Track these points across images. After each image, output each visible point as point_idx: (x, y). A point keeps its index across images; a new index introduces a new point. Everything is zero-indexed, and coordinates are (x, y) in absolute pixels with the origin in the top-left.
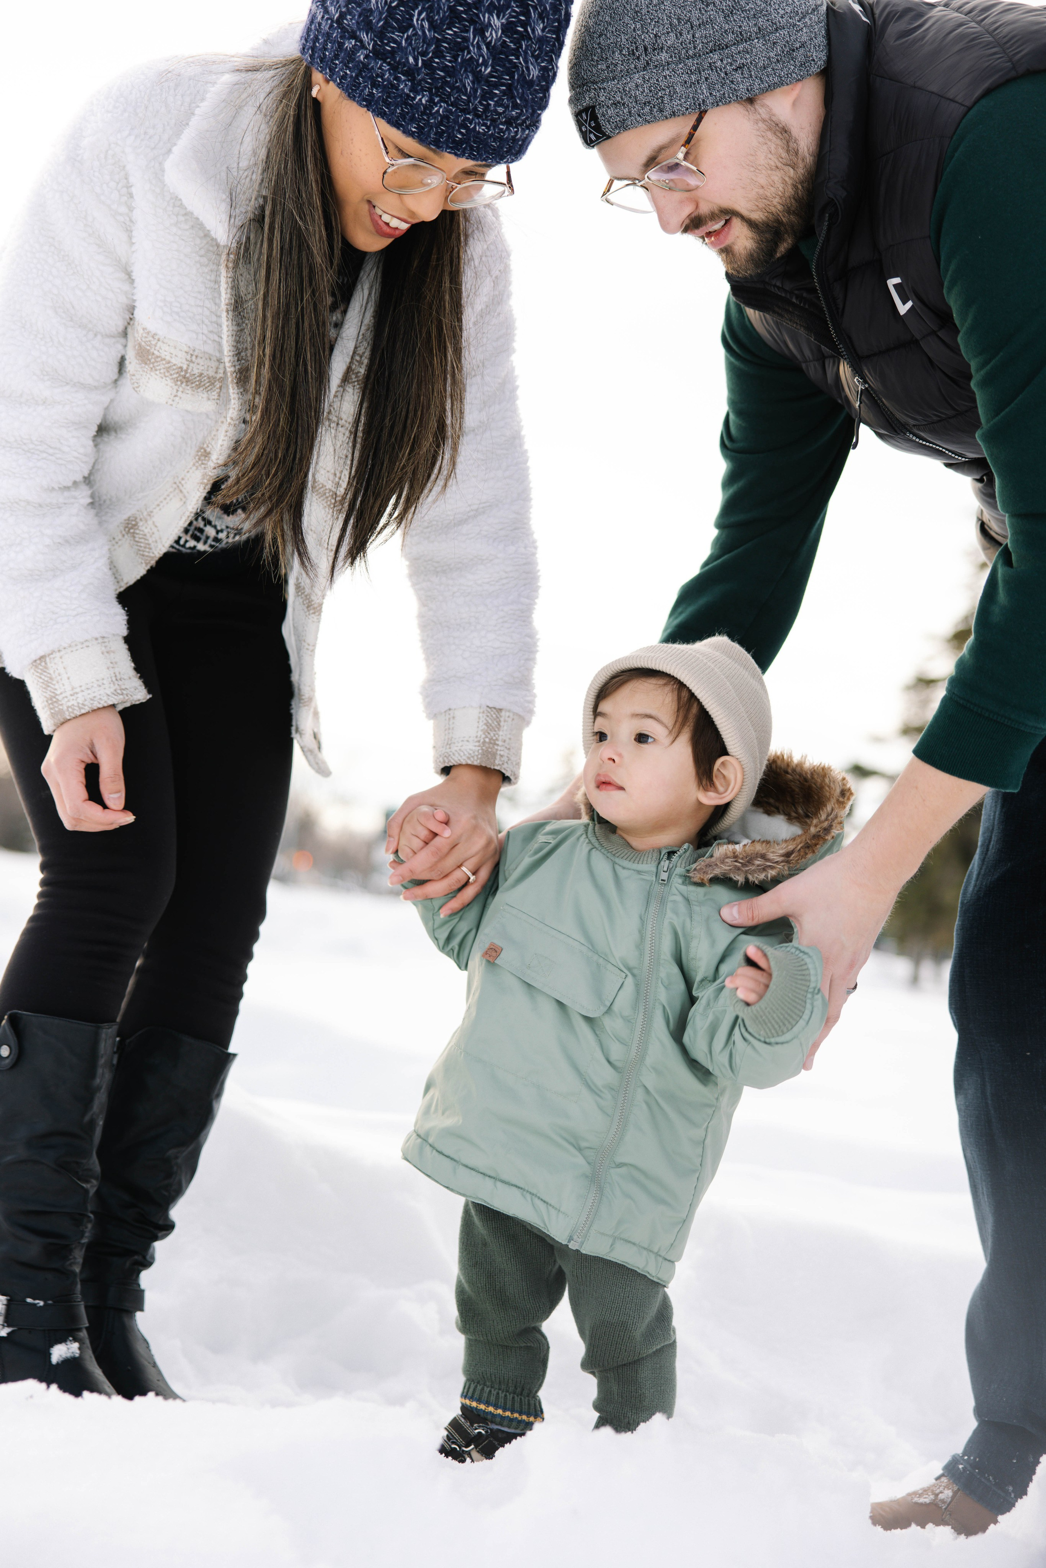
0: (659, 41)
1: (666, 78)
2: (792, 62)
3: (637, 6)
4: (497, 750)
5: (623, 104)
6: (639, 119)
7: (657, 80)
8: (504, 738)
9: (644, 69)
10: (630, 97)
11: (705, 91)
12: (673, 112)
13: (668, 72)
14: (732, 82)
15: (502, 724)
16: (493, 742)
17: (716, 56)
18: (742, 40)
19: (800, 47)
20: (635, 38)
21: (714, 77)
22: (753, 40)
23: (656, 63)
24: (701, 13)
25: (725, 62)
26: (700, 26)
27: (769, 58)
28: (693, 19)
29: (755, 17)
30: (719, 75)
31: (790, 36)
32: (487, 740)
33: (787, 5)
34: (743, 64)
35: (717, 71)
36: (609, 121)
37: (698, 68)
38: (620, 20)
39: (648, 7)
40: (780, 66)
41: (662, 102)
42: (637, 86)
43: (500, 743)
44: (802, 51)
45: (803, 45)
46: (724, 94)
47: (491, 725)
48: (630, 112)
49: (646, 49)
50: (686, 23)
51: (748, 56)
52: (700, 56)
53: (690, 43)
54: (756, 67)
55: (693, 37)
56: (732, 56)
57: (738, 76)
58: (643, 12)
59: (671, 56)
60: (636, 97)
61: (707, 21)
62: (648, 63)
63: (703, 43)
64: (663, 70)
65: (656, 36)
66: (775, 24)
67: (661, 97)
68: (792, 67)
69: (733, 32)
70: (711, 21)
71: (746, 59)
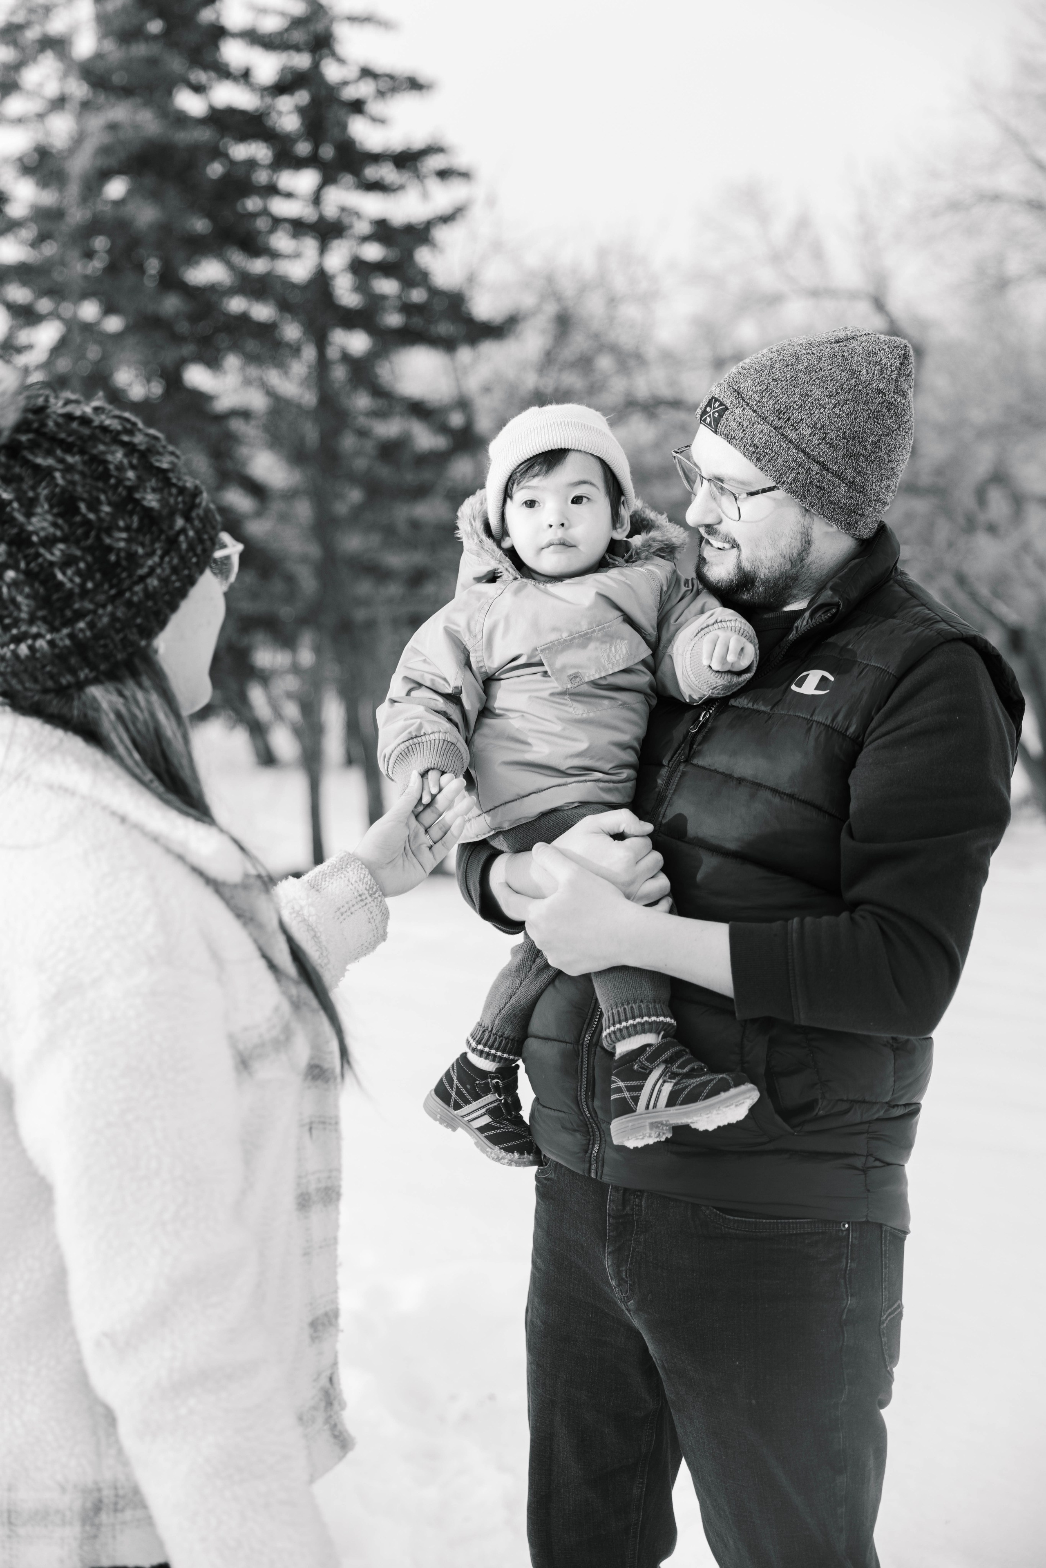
0: (800, 424)
1: (780, 447)
2: (847, 516)
3: (811, 391)
5: (744, 430)
6: (742, 448)
7: (775, 443)
9: (776, 428)
10: (751, 432)
11: (790, 478)
12: (762, 469)
13: (785, 445)
14: (808, 490)
17: (815, 468)
18: (838, 476)
19: (860, 514)
20: (790, 407)
21: (802, 477)
22: (843, 483)
23: (785, 433)
24: (836, 438)
25: (817, 476)
26: (827, 444)
27: (839, 501)
28: (829, 436)
29: (858, 473)
30: (806, 479)
31: (863, 503)
33: (879, 486)
34: (824, 488)
35: (808, 476)
36: (726, 426)
37: (801, 463)
38: (794, 386)
39: (815, 400)
40: (839, 511)
41: (764, 456)
42: (761, 432)
45: (862, 515)
46: (797, 492)
48: (742, 438)
49: (789, 419)
50: (823, 434)
51: (831, 488)
52: (809, 457)
53: (813, 446)
54: (828, 497)
55: (818, 445)
56: (824, 478)
57: (814, 490)
58: (811, 399)
59: (796, 440)
60: (754, 435)
61: (834, 446)
62: (781, 427)
63: (819, 453)
64: (785, 442)
65: (802, 420)
66: (864, 489)
67: (767, 453)
68: (843, 519)
69: (839, 467)
71: (829, 487)
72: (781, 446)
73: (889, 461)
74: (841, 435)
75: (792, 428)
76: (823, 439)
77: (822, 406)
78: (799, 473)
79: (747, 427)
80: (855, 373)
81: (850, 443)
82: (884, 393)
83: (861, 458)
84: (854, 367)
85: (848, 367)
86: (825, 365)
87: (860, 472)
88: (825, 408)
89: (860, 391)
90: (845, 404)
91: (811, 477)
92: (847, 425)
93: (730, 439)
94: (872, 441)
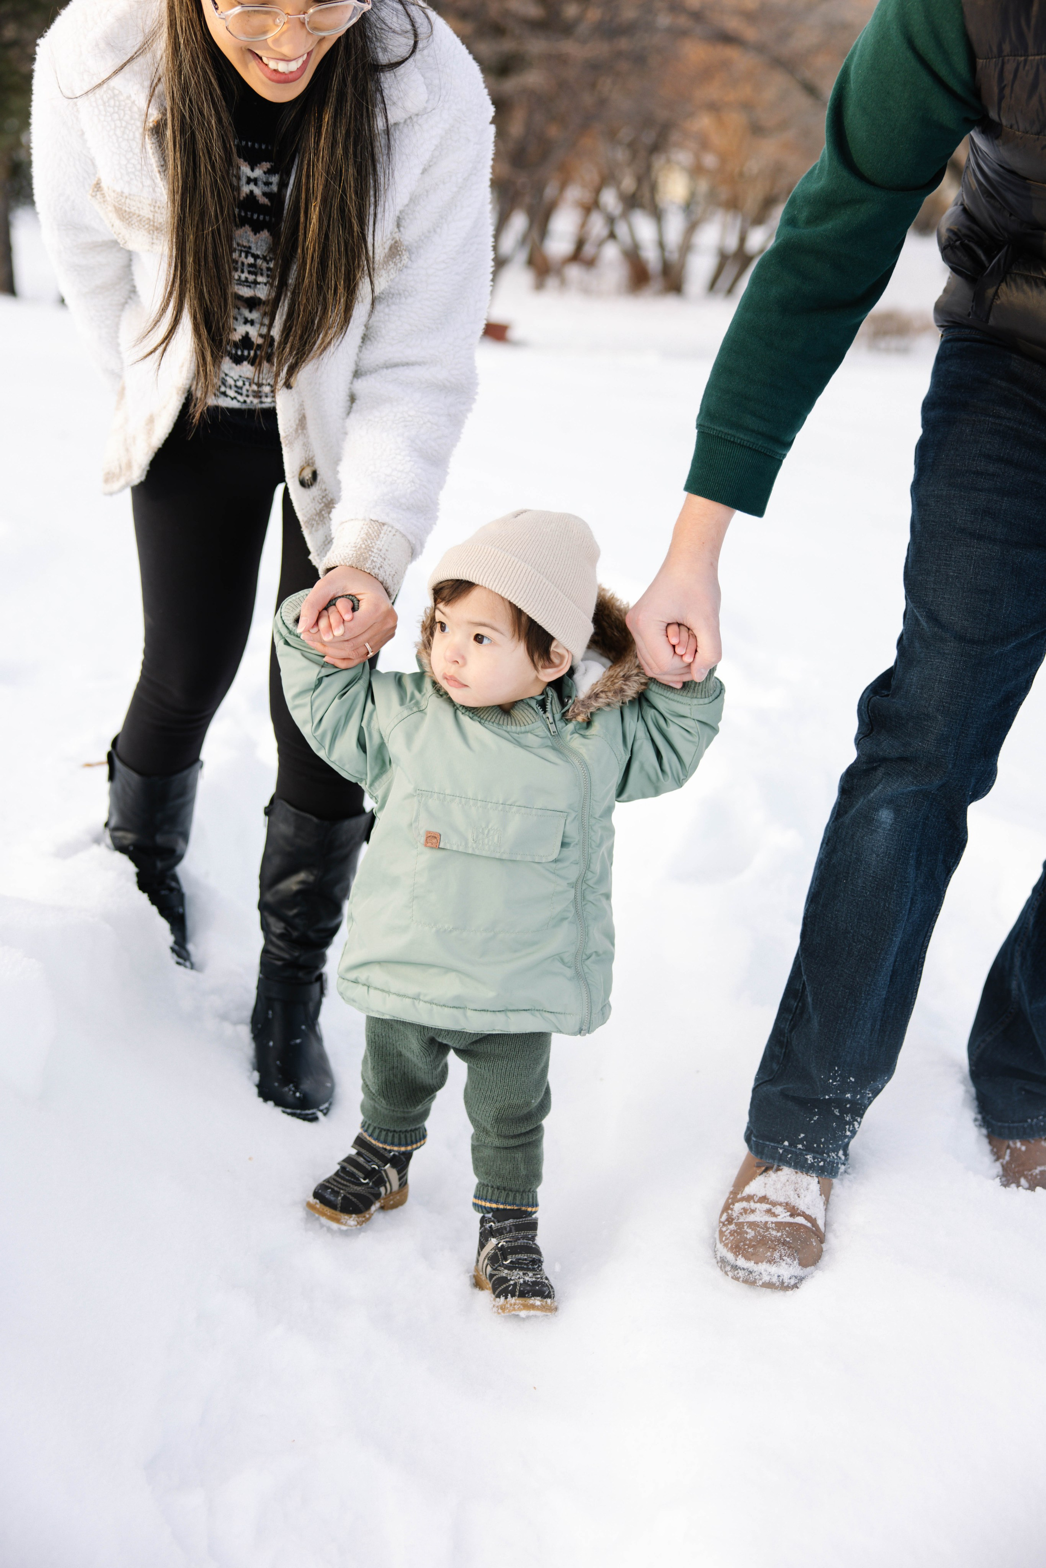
4: (370, 556)
8: (381, 547)
15: (381, 536)
16: (369, 549)
32: (363, 546)
43: (375, 551)
47: (370, 535)
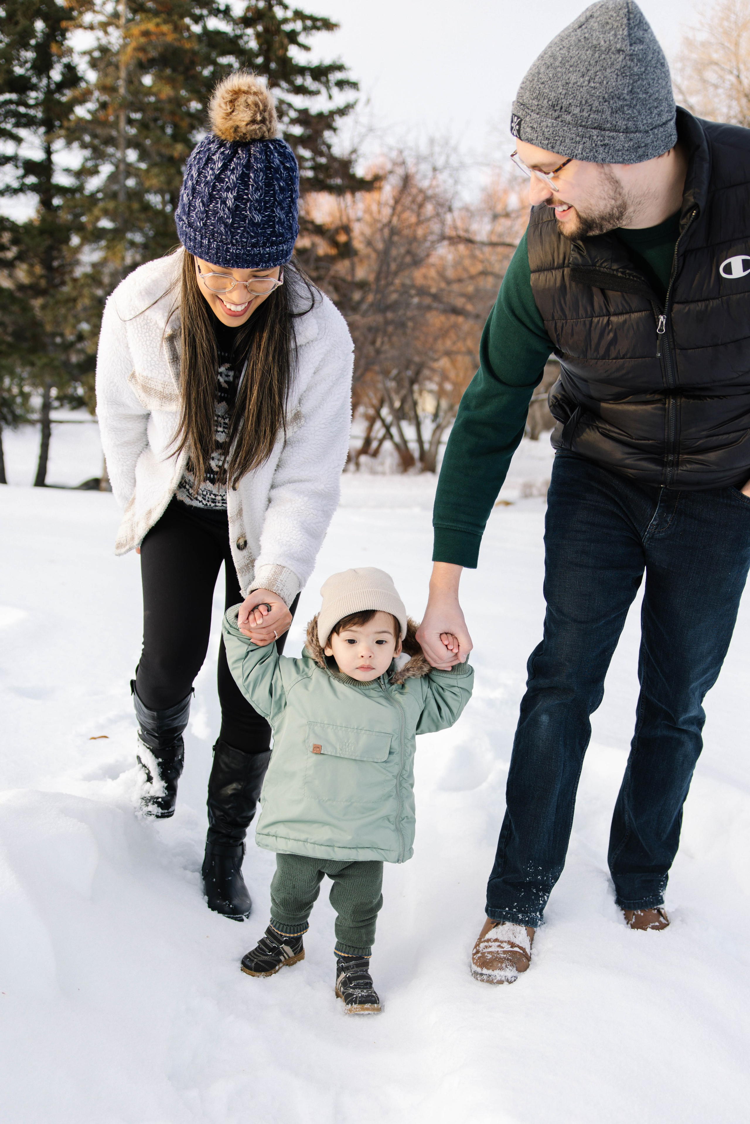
0: (570, 108)
2: (635, 153)
3: (569, 79)
4: (276, 583)
5: (536, 131)
6: (539, 144)
7: (559, 130)
8: (282, 579)
9: (556, 119)
10: (541, 130)
11: (580, 150)
13: (566, 128)
14: (597, 151)
15: (283, 573)
16: (275, 580)
17: (595, 132)
18: (614, 129)
20: (559, 98)
21: (588, 144)
22: (620, 133)
23: (563, 119)
24: (599, 104)
25: (599, 138)
26: (595, 112)
27: (623, 147)
28: (594, 106)
29: (628, 120)
30: (592, 144)
32: (272, 578)
34: (608, 144)
35: (592, 141)
36: (525, 133)
37: (583, 135)
39: (574, 84)
40: (627, 153)
41: (555, 143)
42: (547, 126)
43: (279, 581)
44: (643, 149)
46: (589, 155)
47: (277, 572)
48: (537, 137)
49: (561, 108)
50: (589, 106)
51: (613, 141)
52: (587, 128)
53: (586, 118)
54: (614, 148)
55: (589, 116)
56: (604, 136)
57: (601, 149)
58: (570, 85)
59: (572, 120)
60: (544, 132)
62: (559, 117)
63: (592, 121)
64: (565, 126)
65: (570, 104)
67: (557, 140)
68: (633, 156)
69: (611, 123)
70: (603, 112)
71: (611, 142)
72: (564, 130)
73: (650, 97)
74: (602, 101)
75: (566, 113)
76: (591, 110)
77: (580, 86)
78: (584, 143)
79: (537, 128)
80: (596, 48)
81: (611, 102)
82: (623, 51)
83: (626, 108)
84: (595, 42)
85: (590, 45)
86: (574, 52)
87: (629, 118)
88: (583, 87)
89: (604, 59)
90: (596, 76)
91: (594, 142)
92: (603, 91)
93: (530, 141)
94: (628, 92)
